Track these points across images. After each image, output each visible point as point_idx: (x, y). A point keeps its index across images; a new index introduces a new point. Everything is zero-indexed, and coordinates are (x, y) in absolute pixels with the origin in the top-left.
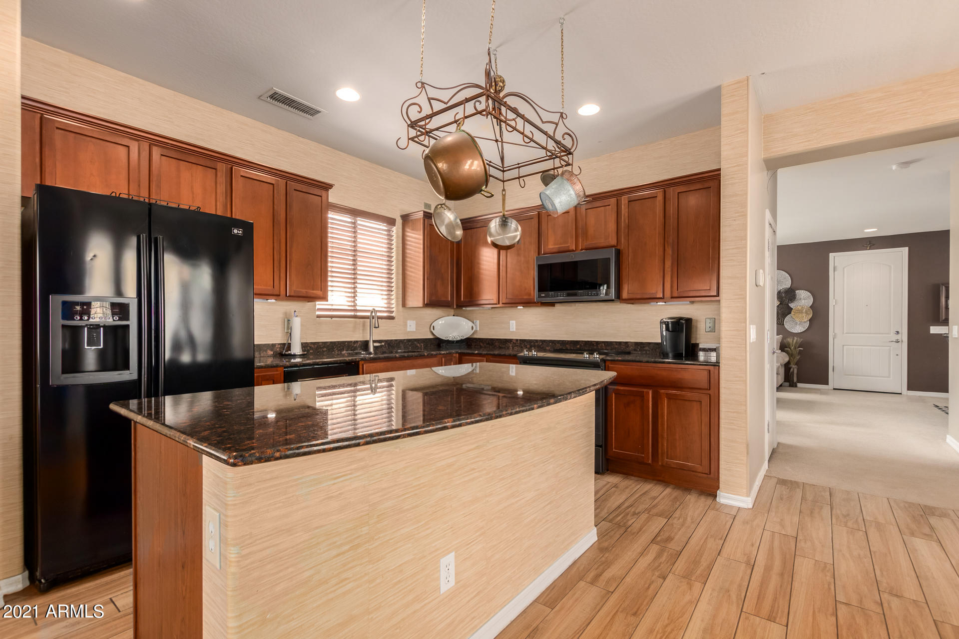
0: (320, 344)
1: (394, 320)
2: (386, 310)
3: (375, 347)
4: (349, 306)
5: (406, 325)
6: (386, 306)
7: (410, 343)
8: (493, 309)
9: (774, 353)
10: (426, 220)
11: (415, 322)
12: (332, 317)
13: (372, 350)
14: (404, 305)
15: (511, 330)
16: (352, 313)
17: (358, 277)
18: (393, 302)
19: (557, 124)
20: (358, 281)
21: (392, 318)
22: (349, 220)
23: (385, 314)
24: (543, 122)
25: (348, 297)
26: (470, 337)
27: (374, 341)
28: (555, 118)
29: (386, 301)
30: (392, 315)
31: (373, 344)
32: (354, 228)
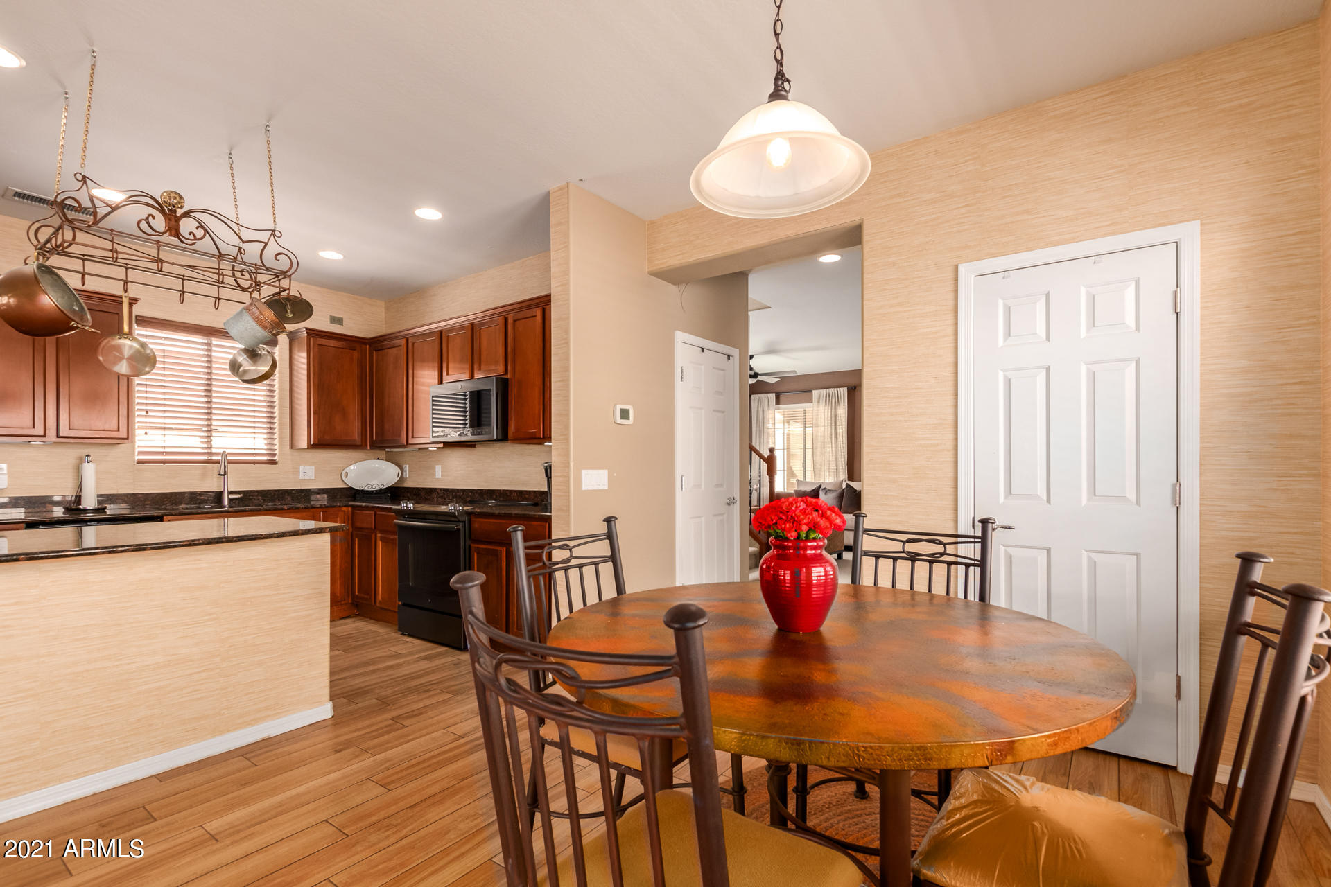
0: (139, 496)
1: (277, 466)
2: (266, 452)
3: (231, 500)
4: (203, 448)
5: (297, 471)
6: (266, 447)
7: (303, 495)
8: (421, 451)
9: (731, 502)
10: (312, 339)
11: (313, 467)
12: (164, 462)
13: (226, 503)
14: (292, 446)
15: (437, 477)
16: (205, 457)
17: (214, 412)
18: (276, 442)
19: (266, 244)
20: (214, 417)
21: (274, 463)
22: (203, 341)
23: (265, 458)
24: (244, 242)
25: (201, 437)
26: (395, 486)
27: (231, 493)
28: (265, 236)
29: (266, 442)
30: (274, 459)
31: (228, 496)
32: (209, 350)
